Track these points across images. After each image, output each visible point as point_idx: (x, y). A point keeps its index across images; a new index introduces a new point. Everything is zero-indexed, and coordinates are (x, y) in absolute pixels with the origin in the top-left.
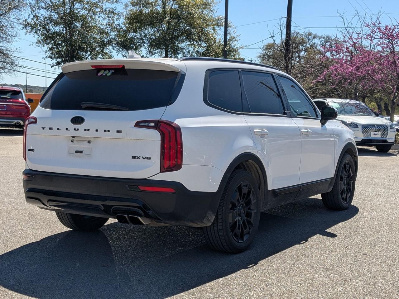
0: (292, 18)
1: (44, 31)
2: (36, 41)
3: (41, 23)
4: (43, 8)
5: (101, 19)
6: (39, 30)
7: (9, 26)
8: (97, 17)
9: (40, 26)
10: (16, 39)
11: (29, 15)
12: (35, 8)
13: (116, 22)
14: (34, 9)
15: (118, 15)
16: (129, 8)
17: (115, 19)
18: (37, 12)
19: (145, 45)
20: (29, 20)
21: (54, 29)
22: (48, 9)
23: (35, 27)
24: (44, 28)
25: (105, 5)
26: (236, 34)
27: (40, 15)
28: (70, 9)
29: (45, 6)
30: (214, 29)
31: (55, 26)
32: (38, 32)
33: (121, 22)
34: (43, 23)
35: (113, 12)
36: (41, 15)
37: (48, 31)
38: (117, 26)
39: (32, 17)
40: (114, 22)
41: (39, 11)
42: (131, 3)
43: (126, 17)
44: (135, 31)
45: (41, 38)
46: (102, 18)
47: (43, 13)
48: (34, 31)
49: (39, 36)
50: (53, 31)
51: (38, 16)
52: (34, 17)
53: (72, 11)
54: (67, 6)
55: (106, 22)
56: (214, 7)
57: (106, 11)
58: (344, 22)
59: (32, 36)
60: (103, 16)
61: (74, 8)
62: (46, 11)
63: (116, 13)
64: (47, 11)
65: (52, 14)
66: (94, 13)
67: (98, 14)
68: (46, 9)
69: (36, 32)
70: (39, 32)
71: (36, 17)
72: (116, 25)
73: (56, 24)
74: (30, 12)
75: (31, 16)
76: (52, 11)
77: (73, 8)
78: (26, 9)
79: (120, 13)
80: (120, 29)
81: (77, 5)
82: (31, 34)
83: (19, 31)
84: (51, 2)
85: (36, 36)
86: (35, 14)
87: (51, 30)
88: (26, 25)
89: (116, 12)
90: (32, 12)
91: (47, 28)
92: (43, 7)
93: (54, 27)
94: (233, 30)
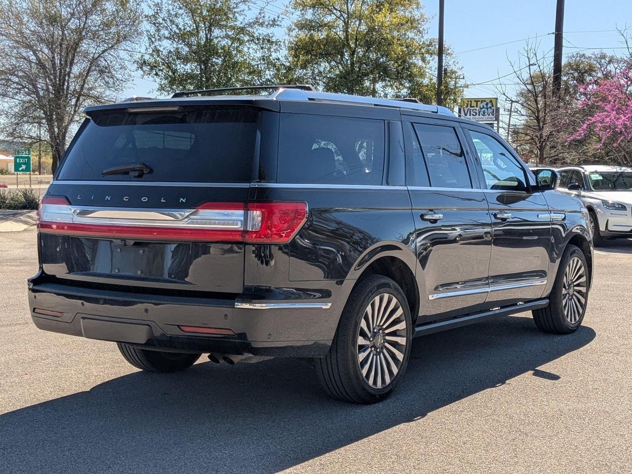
0: (564, 34)
1: (168, 71)
2: (158, 86)
3: (164, 60)
4: (167, 38)
5: (251, 51)
6: (162, 71)
7: (117, 66)
8: (246, 49)
9: (163, 64)
10: (129, 84)
11: (147, 49)
12: (154, 37)
13: (274, 55)
14: (153, 40)
15: (276, 45)
16: (294, 33)
17: (272, 50)
18: (157, 44)
19: (318, 87)
20: (147, 57)
21: (184, 68)
22: (174, 40)
23: (155, 66)
24: (169, 67)
25: (257, 30)
26: (458, 66)
27: (161, 49)
28: (207, 38)
29: (169, 35)
30: (423, 60)
31: (184, 64)
32: (160, 73)
33: (282, 55)
34: (167, 59)
35: (269, 41)
36: (164, 49)
37: (174, 72)
38: (276, 61)
39: (151, 52)
40: (271, 55)
41: (160, 43)
42: (296, 25)
43: (289, 47)
44: (304, 67)
45: (165, 82)
46: (254, 49)
47: (167, 46)
48: (155, 73)
49: (161, 79)
50: (182, 71)
51: (160, 51)
52: (153, 51)
53: (209, 41)
54: (202, 34)
55: (259, 54)
56: (424, 26)
57: (258, 39)
58: (627, 42)
59: (152, 79)
60: (255, 47)
61: (213, 35)
62: (170, 42)
63: (273, 42)
64: (172, 42)
65: (180, 46)
66: (242, 43)
67: (247, 44)
68: (171, 39)
69: (157, 74)
70: (162, 74)
71: (157, 51)
72: (274, 60)
73: (186, 60)
74: (147, 45)
75: (148, 50)
76: (180, 42)
77: (211, 36)
78: (141, 40)
79: (279, 41)
80: (281, 65)
81: (217, 32)
82: (150, 77)
83: (132, 74)
84: (177, 28)
85: (158, 80)
86: (155, 47)
87: (179, 71)
88: (142, 64)
89: (274, 39)
90: (150, 45)
91: (173, 68)
92: (167, 36)
93: (182, 66)
94: (453, 60)
